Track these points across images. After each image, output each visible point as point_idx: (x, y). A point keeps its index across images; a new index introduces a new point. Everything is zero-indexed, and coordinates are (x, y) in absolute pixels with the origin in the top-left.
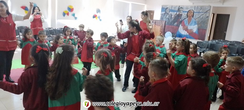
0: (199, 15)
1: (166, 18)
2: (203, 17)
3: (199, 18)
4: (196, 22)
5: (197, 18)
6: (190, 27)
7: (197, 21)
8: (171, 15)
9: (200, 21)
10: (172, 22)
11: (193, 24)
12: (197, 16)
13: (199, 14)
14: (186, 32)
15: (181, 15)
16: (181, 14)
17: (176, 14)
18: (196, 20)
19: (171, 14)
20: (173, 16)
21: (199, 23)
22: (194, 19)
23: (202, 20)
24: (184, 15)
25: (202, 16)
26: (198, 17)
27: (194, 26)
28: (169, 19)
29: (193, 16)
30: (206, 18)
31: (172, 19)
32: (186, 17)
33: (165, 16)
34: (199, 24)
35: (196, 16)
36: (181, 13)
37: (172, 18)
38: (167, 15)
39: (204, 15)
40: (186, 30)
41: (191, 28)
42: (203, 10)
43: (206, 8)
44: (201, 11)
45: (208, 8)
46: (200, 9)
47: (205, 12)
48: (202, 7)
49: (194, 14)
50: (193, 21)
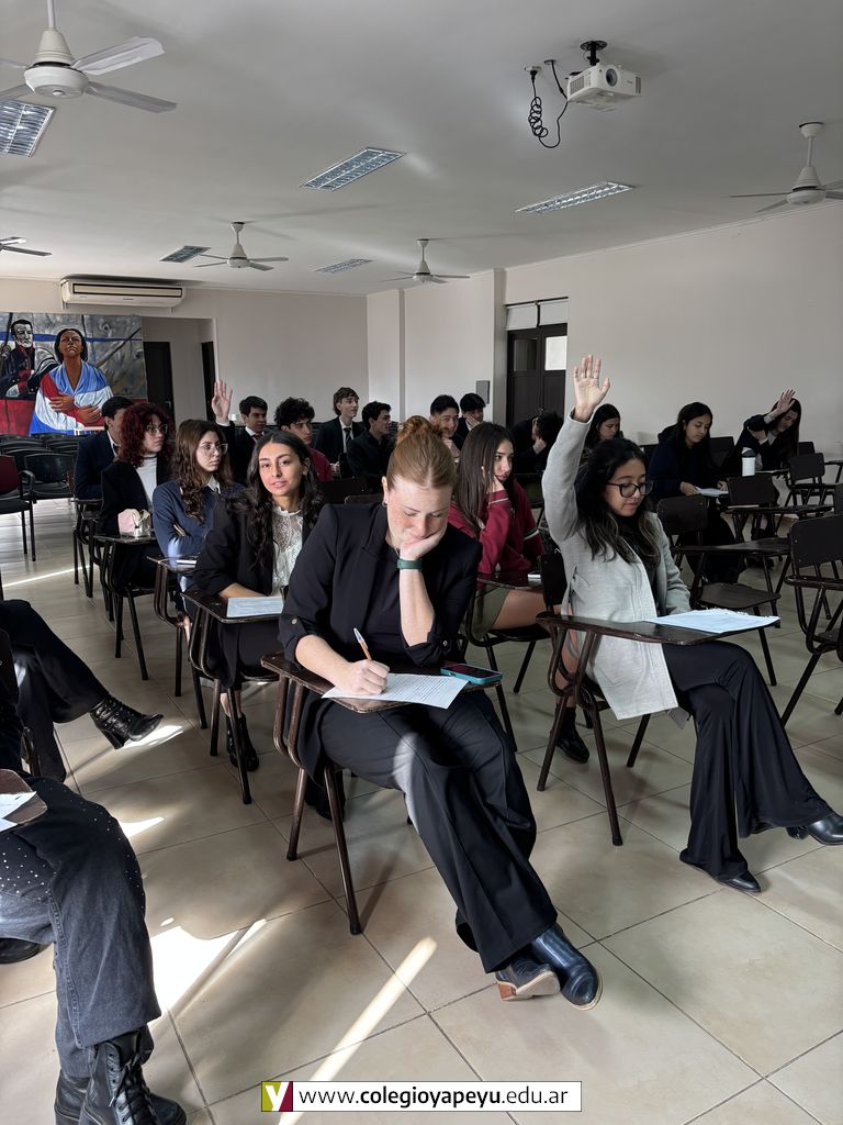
0: (107, 351)
2: (123, 357)
3: (111, 361)
4: (103, 377)
6: (82, 399)
7: (104, 372)
9: (117, 374)
11: (94, 385)
12: (101, 355)
13: (105, 344)
14: (72, 421)
16: (27, 349)
17: (3, 350)
21: (115, 378)
22: (93, 366)
23: (123, 366)
24: (44, 351)
25: (118, 353)
26: (103, 358)
27: (100, 392)
29: (84, 355)
32: (53, 358)
34: (116, 382)
35: (94, 353)
36: (29, 345)
39: (126, 349)
40: (71, 410)
41: (91, 403)
42: (118, 329)
43: (125, 323)
44: (110, 335)
45: (132, 322)
46: (106, 328)
47: (126, 336)
48: (110, 321)
49: (84, 344)
50: (89, 373)
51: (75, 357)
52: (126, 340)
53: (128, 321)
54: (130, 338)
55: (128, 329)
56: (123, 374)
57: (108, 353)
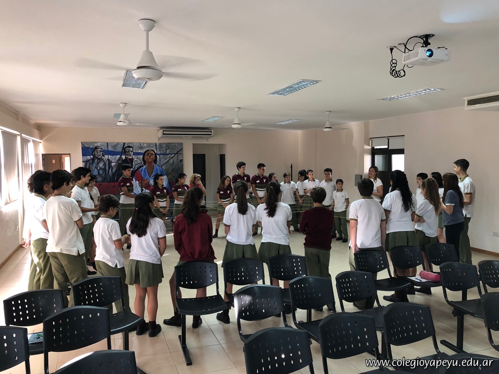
1: (98, 168)
2: (173, 162)
3: (168, 164)
4: (164, 171)
5: (163, 165)
7: (165, 169)
8: (110, 162)
10: (114, 175)
12: (163, 161)
13: (166, 156)
14: (148, 191)
15: (132, 160)
16: (130, 159)
17: (119, 160)
18: (163, 167)
19: (108, 159)
20: (113, 164)
21: (169, 172)
22: (159, 166)
23: (173, 166)
24: (137, 160)
25: (172, 160)
28: (104, 169)
29: (155, 161)
30: (178, 163)
31: (112, 170)
32: (141, 163)
33: (94, 165)
36: (131, 157)
37: (111, 166)
38: (98, 163)
39: (175, 158)
40: (148, 187)
42: (172, 149)
43: (175, 146)
44: (168, 152)
45: (179, 146)
46: (166, 149)
47: (176, 152)
48: (168, 146)
49: (156, 157)
50: (157, 170)
51: (152, 162)
52: (175, 154)
53: (177, 146)
55: (176, 148)
56: (173, 170)
57: (166, 160)
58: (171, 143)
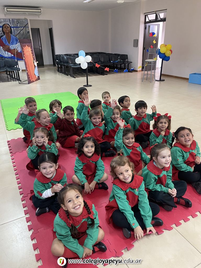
0: (18, 31)
2: (23, 33)
5: (17, 35)
6: (12, 47)
7: (18, 38)
11: (15, 42)
12: (17, 32)
13: (18, 29)
14: (10, 54)
18: (17, 36)
22: (14, 36)
23: (24, 36)
25: (22, 31)
26: (17, 33)
29: (11, 32)
30: (27, 34)
32: (2, 34)
35: (14, 32)
39: (24, 30)
41: (15, 48)
42: (21, 23)
43: (23, 21)
44: (18, 26)
45: (25, 21)
46: (17, 23)
47: (24, 26)
48: (18, 21)
49: (11, 29)
50: (13, 38)
51: (9, 33)
52: (24, 27)
53: (24, 21)
54: (25, 27)
55: (24, 23)
57: (18, 32)
58: (20, 19)
